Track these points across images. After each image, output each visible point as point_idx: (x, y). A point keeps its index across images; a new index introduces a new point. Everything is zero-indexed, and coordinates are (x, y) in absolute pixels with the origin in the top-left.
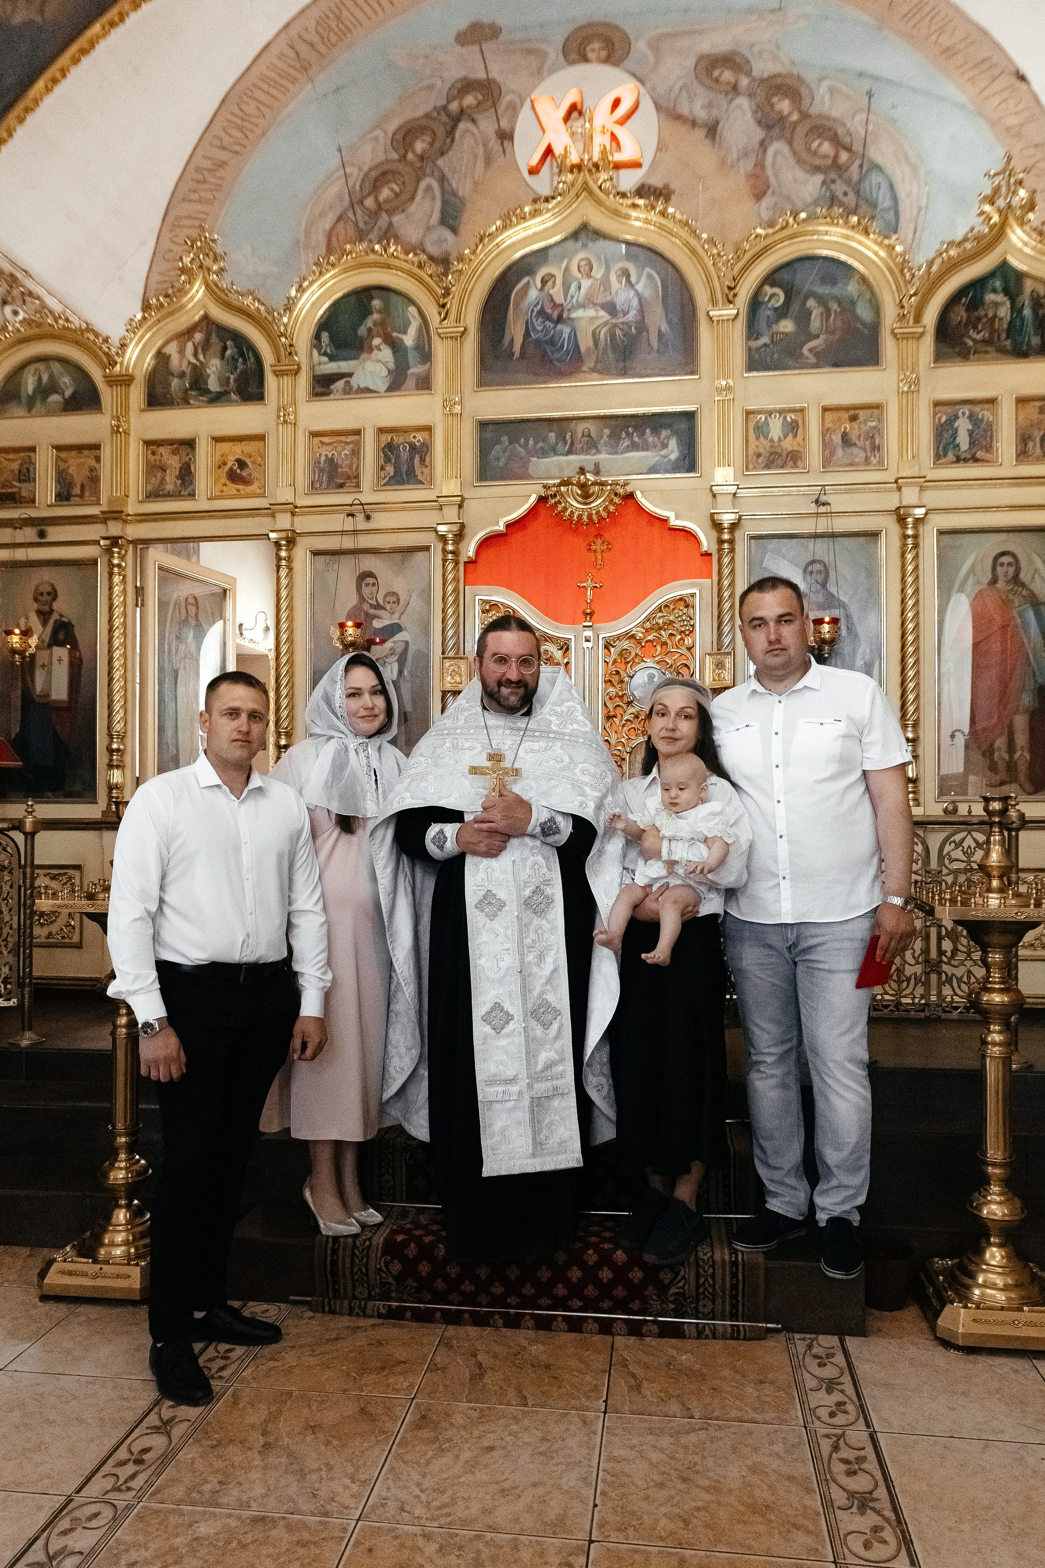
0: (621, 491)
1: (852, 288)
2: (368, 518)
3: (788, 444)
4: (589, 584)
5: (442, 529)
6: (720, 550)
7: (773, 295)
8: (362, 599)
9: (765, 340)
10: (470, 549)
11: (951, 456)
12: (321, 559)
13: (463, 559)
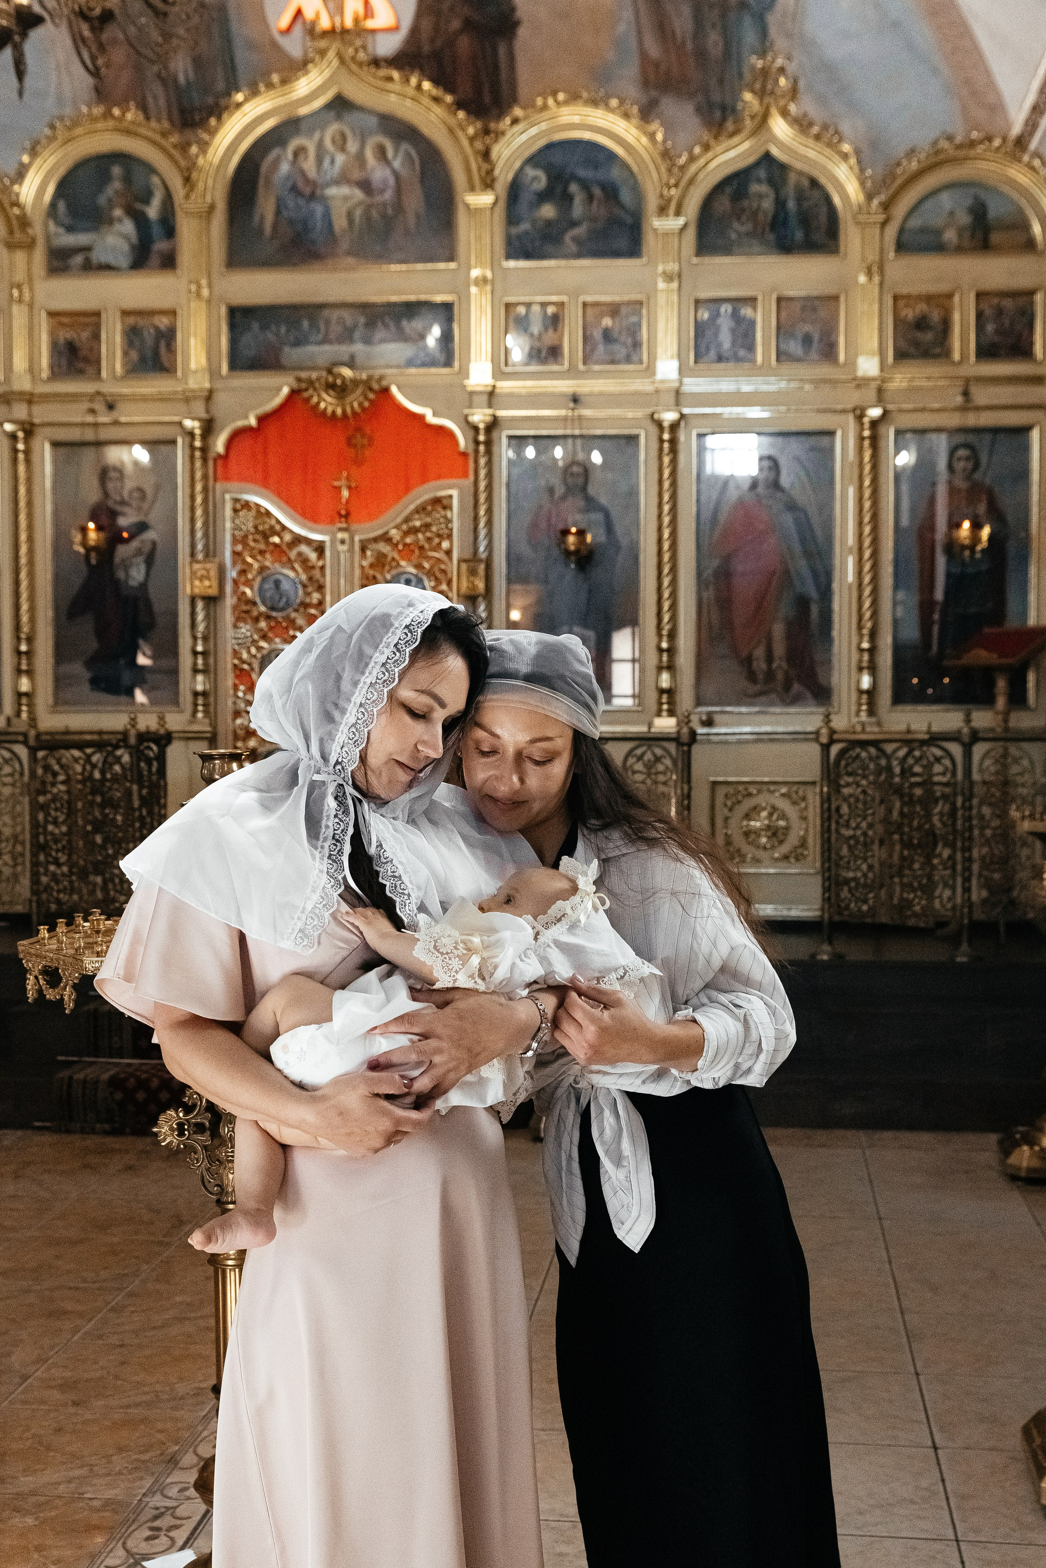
0: (376, 386)
1: (615, 173)
2: (111, 407)
3: (550, 338)
4: (343, 483)
5: (188, 423)
6: (476, 451)
7: (535, 178)
8: (106, 494)
9: (525, 226)
10: (219, 445)
11: (712, 354)
12: (62, 450)
13: (211, 455)
